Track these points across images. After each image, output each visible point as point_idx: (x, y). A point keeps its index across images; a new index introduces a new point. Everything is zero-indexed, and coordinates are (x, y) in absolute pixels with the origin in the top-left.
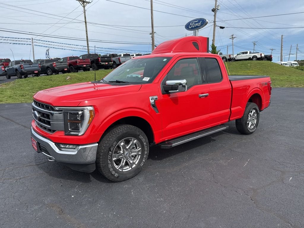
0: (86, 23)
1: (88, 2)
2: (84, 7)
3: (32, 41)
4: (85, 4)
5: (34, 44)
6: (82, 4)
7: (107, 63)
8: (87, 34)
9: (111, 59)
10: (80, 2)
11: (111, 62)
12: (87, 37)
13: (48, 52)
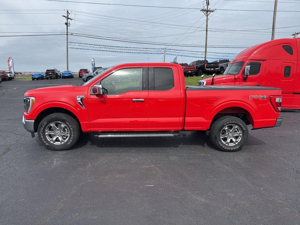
0: (207, 31)
1: (212, 11)
2: (207, 16)
3: (165, 50)
4: (209, 13)
5: (166, 53)
6: (205, 13)
7: (212, 69)
8: (206, 41)
9: (218, 65)
10: (204, 12)
11: (218, 67)
12: (206, 44)
13: (176, 60)
